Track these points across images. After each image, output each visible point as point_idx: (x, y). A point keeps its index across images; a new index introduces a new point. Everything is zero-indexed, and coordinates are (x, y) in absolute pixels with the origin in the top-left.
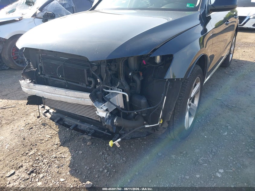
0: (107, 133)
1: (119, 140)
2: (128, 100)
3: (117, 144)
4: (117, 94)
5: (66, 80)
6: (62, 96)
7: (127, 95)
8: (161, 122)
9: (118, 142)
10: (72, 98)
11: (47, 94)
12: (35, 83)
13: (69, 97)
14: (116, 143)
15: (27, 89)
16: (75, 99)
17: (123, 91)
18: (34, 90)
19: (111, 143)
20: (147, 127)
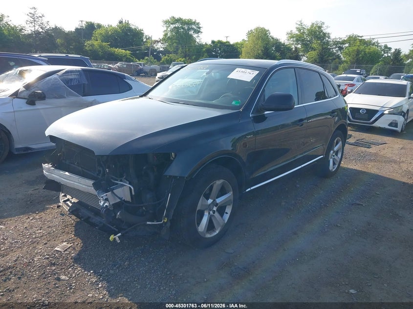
0: (115, 229)
1: (120, 234)
2: (133, 193)
3: (117, 239)
4: (123, 185)
5: (82, 168)
6: (76, 183)
7: (132, 188)
8: (166, 221)
9: (119, 237)
10: (84, 186)
11: (64, 179)
12: (56, 168)
13: (81, 185)
14: (117, 237)
15: (47, 173)
16: (86, 187)
17: (130, 184)
18: (54, 175)
19: (112, 237)
20: (149, 224)
